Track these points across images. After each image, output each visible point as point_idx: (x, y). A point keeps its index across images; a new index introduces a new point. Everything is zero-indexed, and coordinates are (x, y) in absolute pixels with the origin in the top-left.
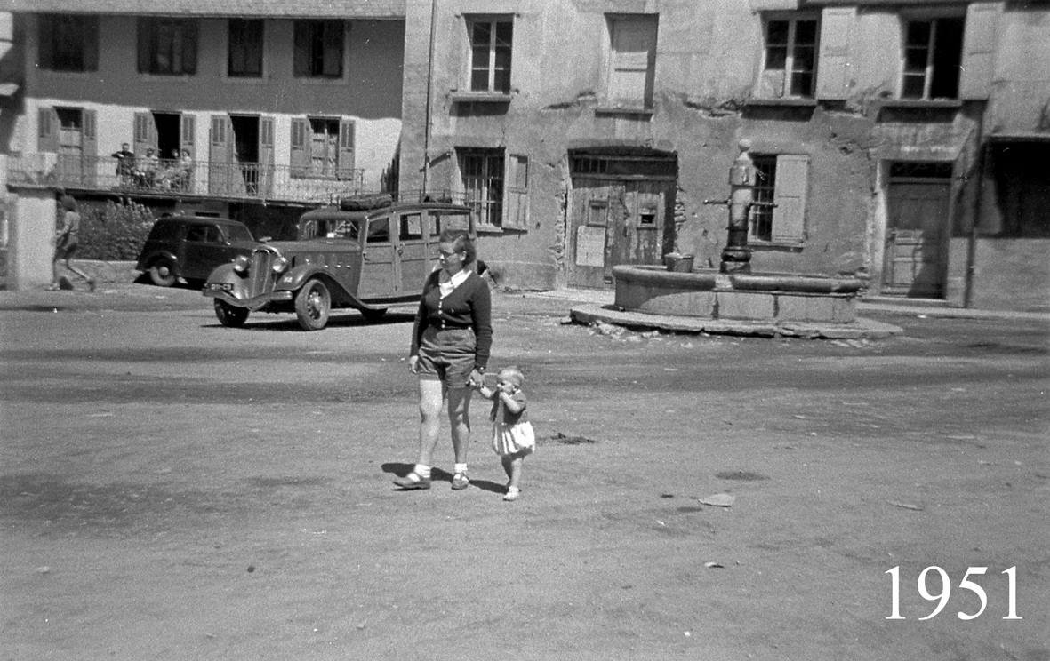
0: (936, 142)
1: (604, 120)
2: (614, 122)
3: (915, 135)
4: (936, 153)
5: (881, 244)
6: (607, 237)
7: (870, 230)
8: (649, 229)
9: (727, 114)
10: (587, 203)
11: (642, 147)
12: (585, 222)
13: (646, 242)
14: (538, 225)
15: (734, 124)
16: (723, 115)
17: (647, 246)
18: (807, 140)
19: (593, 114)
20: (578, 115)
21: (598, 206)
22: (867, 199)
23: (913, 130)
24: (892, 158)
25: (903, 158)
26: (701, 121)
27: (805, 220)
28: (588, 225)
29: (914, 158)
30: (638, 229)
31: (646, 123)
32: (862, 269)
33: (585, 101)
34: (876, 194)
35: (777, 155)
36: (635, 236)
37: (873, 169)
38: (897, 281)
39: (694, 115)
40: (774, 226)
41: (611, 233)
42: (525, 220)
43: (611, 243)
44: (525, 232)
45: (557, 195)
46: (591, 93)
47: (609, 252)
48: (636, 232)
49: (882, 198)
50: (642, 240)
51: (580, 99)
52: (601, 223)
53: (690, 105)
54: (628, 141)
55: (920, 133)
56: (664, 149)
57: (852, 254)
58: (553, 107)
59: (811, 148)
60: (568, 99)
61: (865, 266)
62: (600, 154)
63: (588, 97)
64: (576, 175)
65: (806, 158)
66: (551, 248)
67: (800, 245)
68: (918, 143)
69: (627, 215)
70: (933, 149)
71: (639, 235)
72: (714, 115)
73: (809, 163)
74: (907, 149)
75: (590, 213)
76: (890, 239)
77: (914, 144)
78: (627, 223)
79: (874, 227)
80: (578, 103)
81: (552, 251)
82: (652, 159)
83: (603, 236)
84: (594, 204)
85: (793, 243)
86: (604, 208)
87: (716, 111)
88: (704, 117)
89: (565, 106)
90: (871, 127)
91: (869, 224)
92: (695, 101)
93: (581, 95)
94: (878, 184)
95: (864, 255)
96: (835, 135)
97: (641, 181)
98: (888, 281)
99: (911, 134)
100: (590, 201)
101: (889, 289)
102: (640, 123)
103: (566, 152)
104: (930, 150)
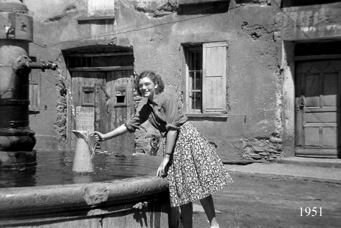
0: (331, 22)
1: (83, 26)
2: (90, 28)
3: (312, 17)
4: (331, 31)
5: (290, 113)
6: (95, 114)
7: (279, 102)
8: (122, 107)
9: (166, 15)
10: (81, 89)
11: (109, 45)
12: (81, 104)
13: (121, 116)
14: (46, 107)
15: (171, 22)
16: (162, 15)
17: (121, 120)
18: (224, 30)
19: (76, 23)
20: (66, 24)
21: (88, 91)
22: (275, 75)
23: (310, 13)
24: (294, 39)
25: (302, 37)
26: (148, 21)
27: (227, 95)
28: (83, 106)
29: (312, 37)
30: (115, 107)
31: (111, 25)
32: (274, 135)
33: (69, 13)
34: (282, 70)
35: (203, 43)
36: (113, 113)
37: (278, 50)
38: (307, 144)
39: (142, 17)
40: (204, 101)
41: (98, 110)
42: (37, 104)
43: (98, 118)
44: (38, 112)
45: (57, 85)
46: (74, 7)
47: (97, 125)
48: (114, 109)
49: (288, 73)
50: (118, 115)
51: (68, 12)
52: (91, 104)
53: (140, 10)
54: (100, 40)
55: (316, 14)
56: (124, 45)
57: (266, 122)
58: (51, 20)
59: (228, 36)
60: (60, 13)
61: (278, 132)
62: (86, 53)
63: (73, 10)
64: (71, 69)
65: (225, 44)
66: (55, 124)
67: (224, 116)
68: (314, 24)
69: (108, 97)
70: (329, 27)
71: (116, 111)
72: (156, 16)
73: (227, 48)
74: (306, 29)
75: (83, 97)
76: (299, 108)
77: (310, 25)
78: (108, 102)
79: (282, 98)
80: (66, 15)
81: (56, 126)
82: (120, 54)
83: (93, 113)
84: (86, 90)
85: (219, 114)
86: (92, 92)
87: (158, 13)
88: (149, 18)
89: (58, 18)
90: (275, 13)
91: (278, 96)
92: (142, 6)
93: (68, 9)
94: (284, 62)
95: (276, 123)
96: (246, 24)
97: (115, 71)
98: (300, 143)
99: (308, 17)
100: (84, 88)
101: (299, 150)
102: (107, 25)
103: (60, 52)
104: (326, 28)
